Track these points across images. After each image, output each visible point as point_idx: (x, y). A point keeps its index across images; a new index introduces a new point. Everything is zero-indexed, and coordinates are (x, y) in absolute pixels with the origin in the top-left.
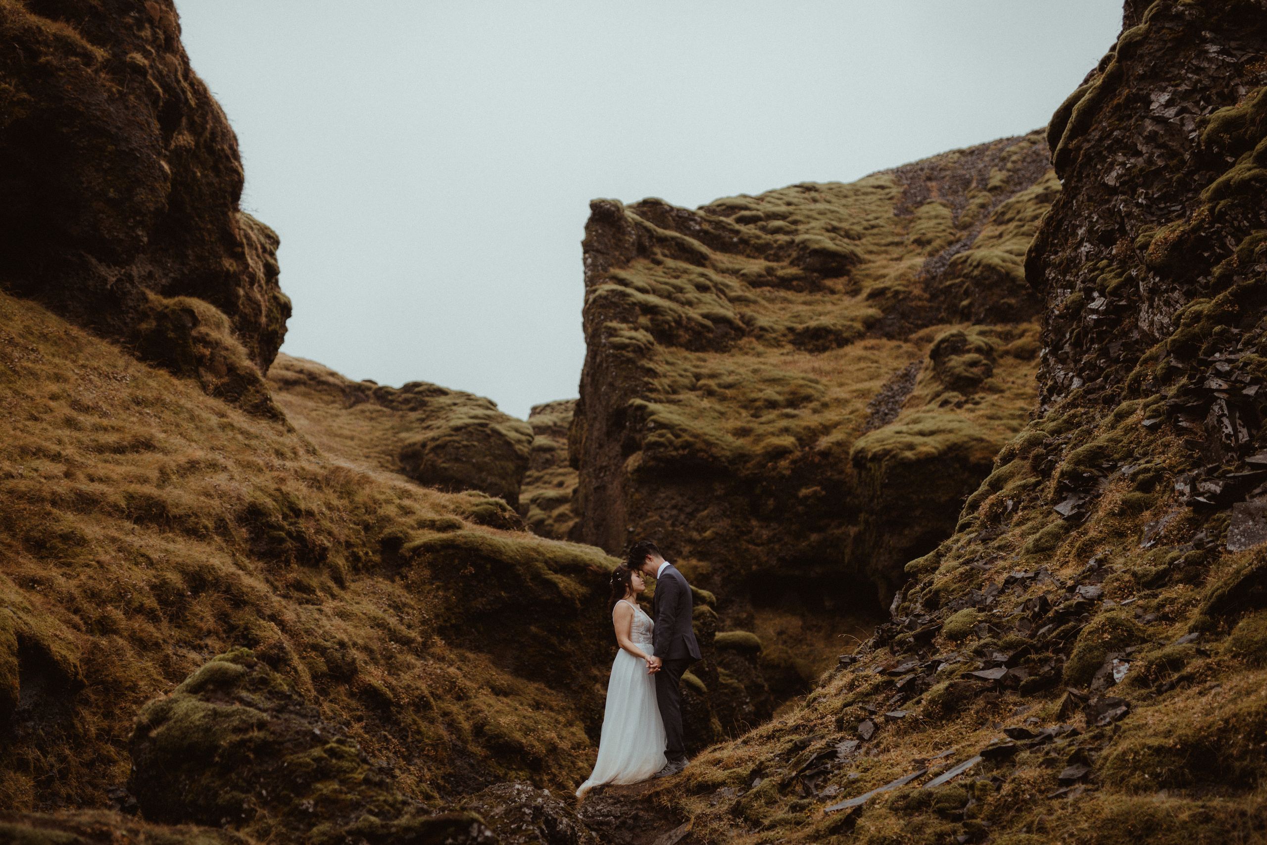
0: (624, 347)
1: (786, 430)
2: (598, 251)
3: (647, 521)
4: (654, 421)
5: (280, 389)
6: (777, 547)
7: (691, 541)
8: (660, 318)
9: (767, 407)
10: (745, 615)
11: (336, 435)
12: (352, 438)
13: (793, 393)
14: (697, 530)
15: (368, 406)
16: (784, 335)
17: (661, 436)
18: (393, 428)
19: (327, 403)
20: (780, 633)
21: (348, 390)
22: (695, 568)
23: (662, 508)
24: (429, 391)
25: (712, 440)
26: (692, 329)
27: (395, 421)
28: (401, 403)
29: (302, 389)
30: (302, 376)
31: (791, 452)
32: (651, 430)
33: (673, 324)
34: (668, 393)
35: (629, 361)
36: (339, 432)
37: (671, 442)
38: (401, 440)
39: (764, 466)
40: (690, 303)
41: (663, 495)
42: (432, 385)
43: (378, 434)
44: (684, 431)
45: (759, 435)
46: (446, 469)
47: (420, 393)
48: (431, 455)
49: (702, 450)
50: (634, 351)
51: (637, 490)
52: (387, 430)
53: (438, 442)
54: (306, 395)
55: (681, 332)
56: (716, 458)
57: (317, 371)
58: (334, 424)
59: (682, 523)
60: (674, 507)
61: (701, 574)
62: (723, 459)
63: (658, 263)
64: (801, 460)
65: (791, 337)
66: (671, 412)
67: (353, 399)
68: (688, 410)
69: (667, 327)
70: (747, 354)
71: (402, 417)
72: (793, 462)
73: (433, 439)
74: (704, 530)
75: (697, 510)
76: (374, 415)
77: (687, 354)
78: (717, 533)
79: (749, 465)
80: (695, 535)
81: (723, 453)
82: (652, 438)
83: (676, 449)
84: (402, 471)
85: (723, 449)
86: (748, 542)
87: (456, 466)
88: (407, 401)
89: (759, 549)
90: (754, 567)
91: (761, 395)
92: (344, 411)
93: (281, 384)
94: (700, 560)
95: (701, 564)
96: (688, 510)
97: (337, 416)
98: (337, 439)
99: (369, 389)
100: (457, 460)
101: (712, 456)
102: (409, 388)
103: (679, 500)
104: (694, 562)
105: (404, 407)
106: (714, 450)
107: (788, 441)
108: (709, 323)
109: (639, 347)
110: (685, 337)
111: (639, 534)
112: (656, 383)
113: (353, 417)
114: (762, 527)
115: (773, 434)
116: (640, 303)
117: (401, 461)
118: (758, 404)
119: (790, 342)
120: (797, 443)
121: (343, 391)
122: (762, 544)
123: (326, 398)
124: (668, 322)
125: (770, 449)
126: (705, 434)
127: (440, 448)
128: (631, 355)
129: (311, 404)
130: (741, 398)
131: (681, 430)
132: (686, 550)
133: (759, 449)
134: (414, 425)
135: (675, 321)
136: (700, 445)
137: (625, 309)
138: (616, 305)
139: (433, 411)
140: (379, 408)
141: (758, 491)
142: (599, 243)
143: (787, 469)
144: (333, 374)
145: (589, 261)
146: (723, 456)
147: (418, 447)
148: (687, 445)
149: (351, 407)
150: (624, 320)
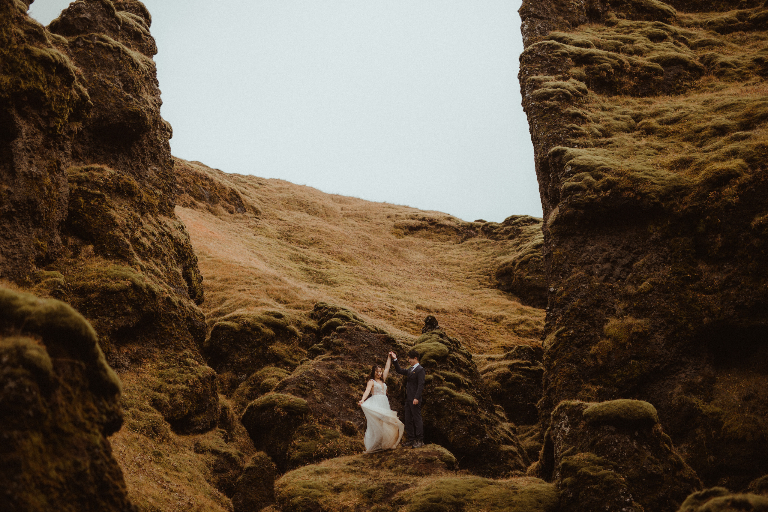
0: (547, 96)
1: (734, 153)
2: (535, 16)
3: (571, 277)
4: (571, 165)
5: (406, 234)
6: (733, 292)
7: (627, 297)
8: (596, 66)
9: (714, 135)
10: (700, 379)
11: (445, 264)
12: (458, 265)
13: (747, 115)
14: (632, 283)
15: (477, 240)
16: (750, 68)
17: (580, 179)
18: (493, 253)
19: (443, 241)
20: (747, 398)
21: (460, 229)
22: (630, 326)
23: (592, 262)
24: (524, 222)
25: (640, 175)
26: (638, 74)
27: (497, 249)
28: (502, 234)
29: (425, 232)
30: (423, 222)
31: (737, 175)
32: (568, 175)
33: (612, 70)
34: (597, 136)
35: (552, 109)
36: (448, 261)
37: (590, 185)
38: (498, 262)
39: (705, 196)
40: (639, 52)
41: (591, 248)
42: (527, 216)
43: (481, 259)
44: (607, 170)
45: (699, 164)
46: (529, 280)
47: (516, 224)
48: (519, 271)
49: (626, 189)
50: (559, 99)
51: (559, 245)
52: (488, 256)
53: (522, 259)
54: (426, 237)
55: (625, 79)
56: (644, 195)
57: (437, 217)
58: (445, 255)
59: (619, 278)
60: (607, 260)
61: (637, 333)
62: (652, 195)
63: (611, 24)
64: (750, 182)
65: (759, 68)
66: (596, 155)
67: (464, 235)
68: (617, 151)
69: (605, 74)
70: (704, 91)
71: (502, 244)
72: (742, 187)
73: (520, 257)
74: (640, 281)
75: (634, 260)
76: (480, 246)
77: (631, 100)
78: (654, 284)
79: (687, 199)
80: (631, 289)
81: (652, 188)
82: (568, 183)
83: (597, 191)
84: (497, 286)
85: (653, 184)
86: (697, 290)
87: (537, 277)
88: (507, 232)
89: (710, 297)
90: (706, 320)
91: (708, 124)
92: (456, 246)
93: (407, 230)
94: (637, 318)
95: (639, 321)
96: (625, 261)
97: (449, 249)
98: (446, 266)
99: (479, 226)
100: (538, 271)
101: (640, 193)
102: (509, 221)
103: (612, 251)
104: (630, 320)
105: (505, 237)
106: (642, 186)
107: (733, 164)
108: (658, 66)
109: (565, 94)
110: (629, 83)
111: (560, 294)
112: (583, 128)
113: (463, 249)
114: (713, 271)
115: (716, 160)
116: (572, 53)
117: (497, 278)
118: (703, 133)
119: (757, 74)
120: (746, 165)
121: (457, 230)
122: (715, 291)
123: (442, 237)
124: (605, 69)
125: (710, 176)
126: (632, 171)
127: (524, 263)
128: (554, 103)
129: (429, 243)
130: (685, 130)
131: (602, 170)
132: (620, 307)
133: (698, 179)
134: (511, 250)
135: (615, 67)
136: (624, 183)
137: (553, 61)
138: (543, 58)
139: (525, 237)
140: (485, 240)
141: (701, 229)
142: (536, 8)
143: (734, 195)
144: (450, 219)
145: (526, 27)
146: (652, 191)
147: (510, 266)
148: (610, 184)
149: (462, 242)
150: (552, 72)
